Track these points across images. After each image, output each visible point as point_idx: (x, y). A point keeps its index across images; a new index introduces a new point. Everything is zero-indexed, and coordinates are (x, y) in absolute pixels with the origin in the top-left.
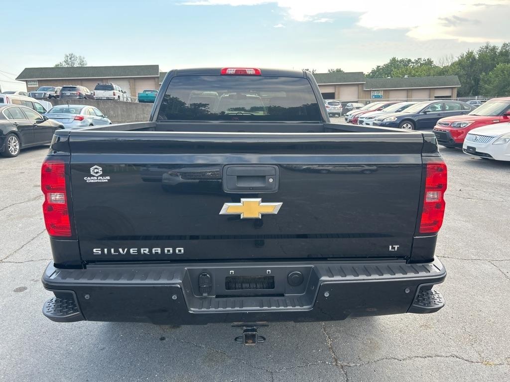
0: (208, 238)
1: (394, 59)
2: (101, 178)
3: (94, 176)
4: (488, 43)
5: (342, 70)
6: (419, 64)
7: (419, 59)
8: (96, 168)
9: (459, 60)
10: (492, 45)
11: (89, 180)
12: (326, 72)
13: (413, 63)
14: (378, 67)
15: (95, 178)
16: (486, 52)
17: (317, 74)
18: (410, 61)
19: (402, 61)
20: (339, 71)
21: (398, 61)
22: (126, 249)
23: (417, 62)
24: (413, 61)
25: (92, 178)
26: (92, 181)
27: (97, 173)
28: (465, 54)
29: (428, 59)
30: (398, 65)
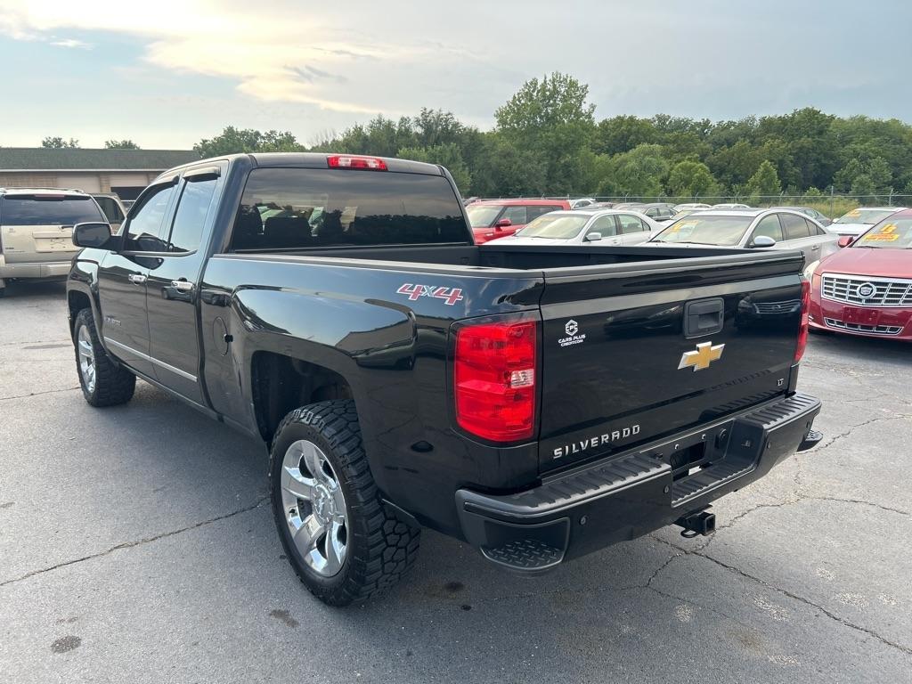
0: (663, 404)
1: (230, 130)
2: (576, 337)
3: (569, 336)
4: (380, 116)
5: (133, 142)
6: (274, 141)
7: (272, 132)
8: (572, 324)
9: (345, 140)
10: (386, 119)
11: (564, 343)
12: (102, 146)
13: (263, 138)
14: (204, 141)
15: (570, 339)
16: (379, 128)
17: (79, 149)
18: (257, 134)
19: (244, 134)
20: (128, 146)
21: (237, 134)
22: (587, 441)
23: (269, 136)
24: (263, 135)
25: (567, 339)
26: (567, 344)
27: (573, 330)
28: (352, 130)
29: (287, 134)
30: (239, 140)
